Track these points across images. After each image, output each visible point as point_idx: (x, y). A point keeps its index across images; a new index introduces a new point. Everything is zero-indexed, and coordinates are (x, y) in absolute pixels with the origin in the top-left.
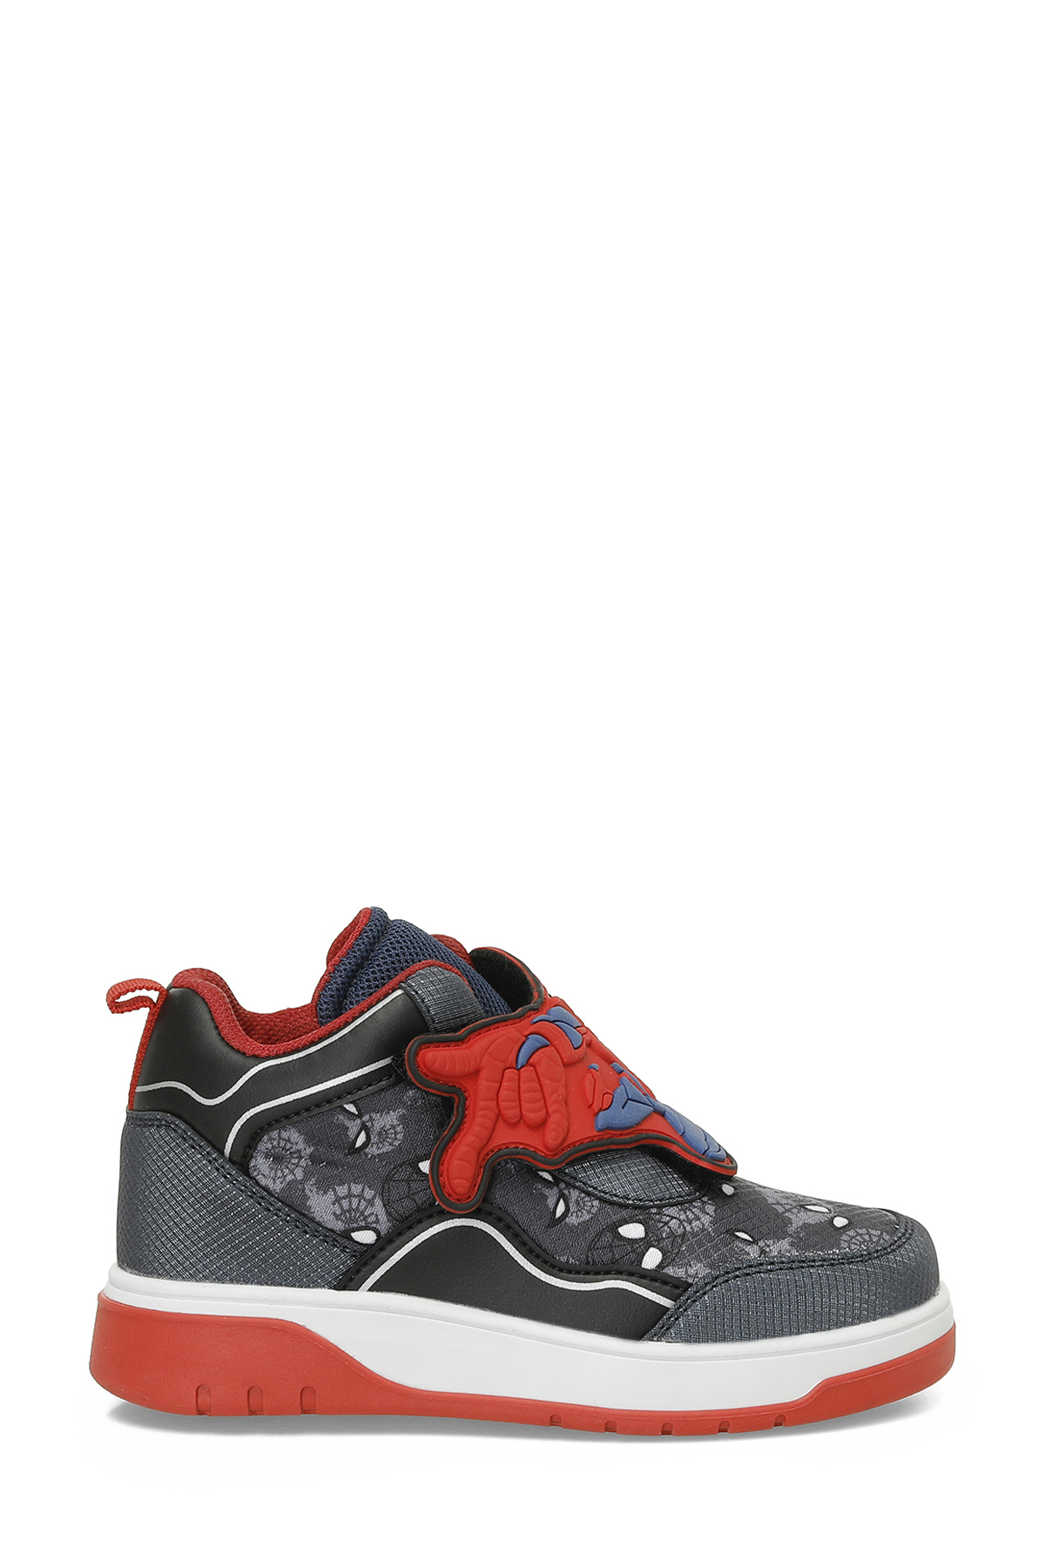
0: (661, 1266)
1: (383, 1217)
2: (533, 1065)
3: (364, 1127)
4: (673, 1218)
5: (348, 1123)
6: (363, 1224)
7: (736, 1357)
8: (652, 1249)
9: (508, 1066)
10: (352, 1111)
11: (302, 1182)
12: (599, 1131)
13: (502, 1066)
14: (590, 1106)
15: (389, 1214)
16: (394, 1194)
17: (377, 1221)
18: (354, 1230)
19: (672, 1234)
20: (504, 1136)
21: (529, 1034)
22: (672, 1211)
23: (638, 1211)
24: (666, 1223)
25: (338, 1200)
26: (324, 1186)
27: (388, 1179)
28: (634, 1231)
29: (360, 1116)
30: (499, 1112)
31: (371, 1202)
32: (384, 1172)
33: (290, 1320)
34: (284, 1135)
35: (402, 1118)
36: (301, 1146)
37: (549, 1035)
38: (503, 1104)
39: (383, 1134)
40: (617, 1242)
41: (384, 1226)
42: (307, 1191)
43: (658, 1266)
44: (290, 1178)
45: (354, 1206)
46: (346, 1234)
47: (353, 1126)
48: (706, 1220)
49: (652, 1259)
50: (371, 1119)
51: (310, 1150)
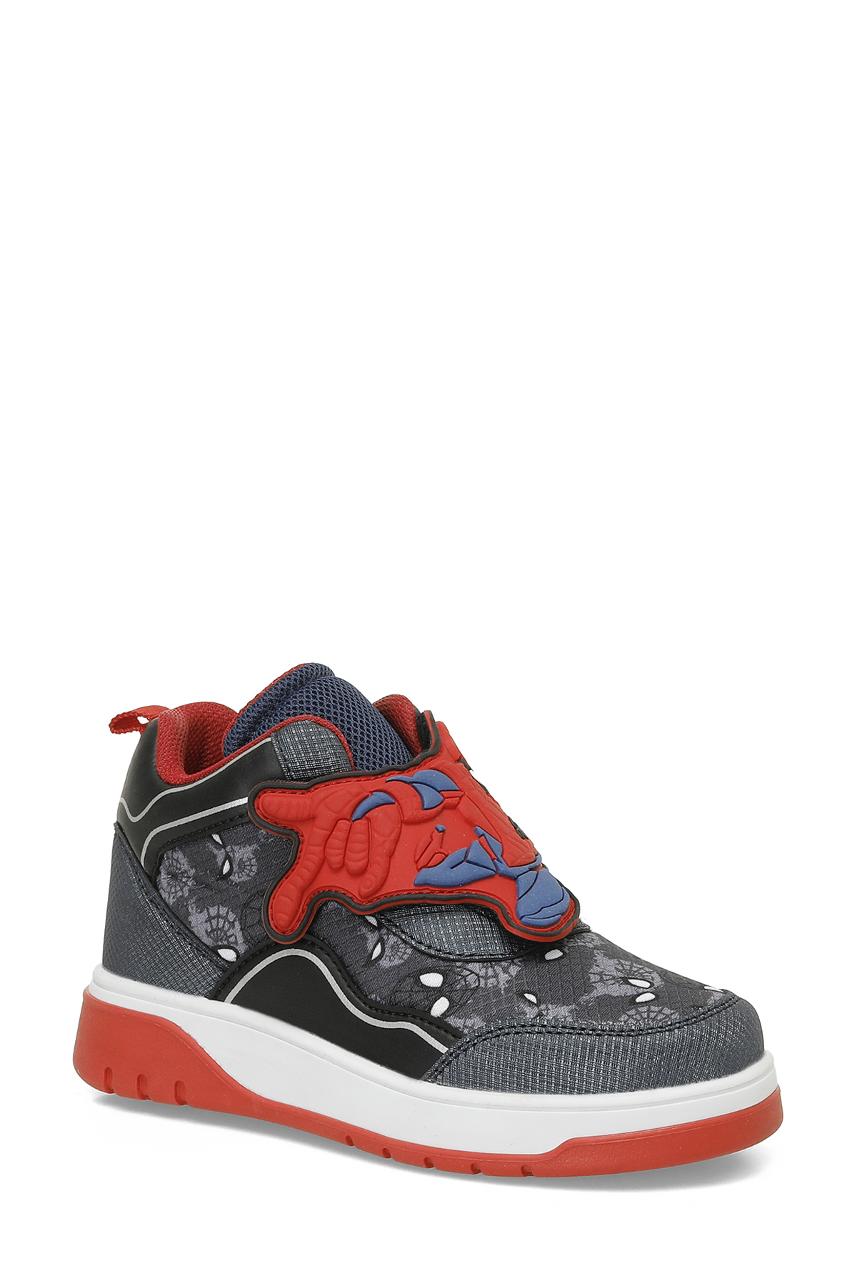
0: (445, 1015)
1: (240, 940)
2: (368, 819)
3: (227, 857)
4: (472, 972)
5: (216, 851)
6: (225, 943)
7: (488, 1106)
8: (442, 998)
9: (341, 817)
10: (217, 840)
11: (187, 899)
12: (416, 885)
13: (334, 815)
14: (416, 862)
15: (244, 936)
16: (249, 921)
17: (236, 942)
18: (221, 947)
19: (466, 988)
20: (328, 880)
21: (374, 792)
22: (475, 967)
23: (443, 963)
24: (464, 977)
25: (210, 919)
26: (202, 905)
27: (246, 905)
28: (433, 980)
29: (224, 846)
30: (325, 858)
31: (232, 924)
32: (243, 898)
33: (171, 1020)
34: (175, 856)
35: (255, 852)
36: (185, 867)
37: (395, 793)
38: (329, 851)
39: (242, 866)
40: (416, 988)
41: (242, 949)
42: (190, 909)
43: (442, 1015)
44: (180, 894)
45: (220, 926)
46: (214, 951)
47: (220, 855)
48: (503, 977)
49: (440, 1007)
50: (233, 850)
51: (193, 871)
